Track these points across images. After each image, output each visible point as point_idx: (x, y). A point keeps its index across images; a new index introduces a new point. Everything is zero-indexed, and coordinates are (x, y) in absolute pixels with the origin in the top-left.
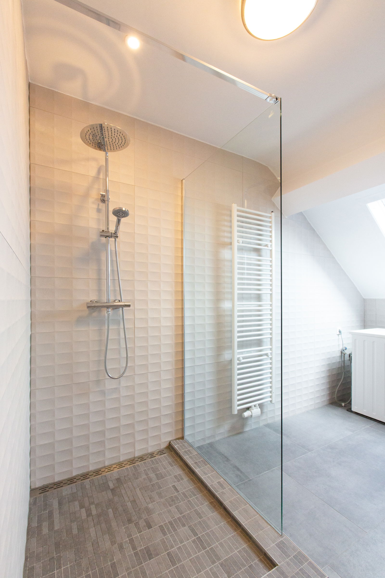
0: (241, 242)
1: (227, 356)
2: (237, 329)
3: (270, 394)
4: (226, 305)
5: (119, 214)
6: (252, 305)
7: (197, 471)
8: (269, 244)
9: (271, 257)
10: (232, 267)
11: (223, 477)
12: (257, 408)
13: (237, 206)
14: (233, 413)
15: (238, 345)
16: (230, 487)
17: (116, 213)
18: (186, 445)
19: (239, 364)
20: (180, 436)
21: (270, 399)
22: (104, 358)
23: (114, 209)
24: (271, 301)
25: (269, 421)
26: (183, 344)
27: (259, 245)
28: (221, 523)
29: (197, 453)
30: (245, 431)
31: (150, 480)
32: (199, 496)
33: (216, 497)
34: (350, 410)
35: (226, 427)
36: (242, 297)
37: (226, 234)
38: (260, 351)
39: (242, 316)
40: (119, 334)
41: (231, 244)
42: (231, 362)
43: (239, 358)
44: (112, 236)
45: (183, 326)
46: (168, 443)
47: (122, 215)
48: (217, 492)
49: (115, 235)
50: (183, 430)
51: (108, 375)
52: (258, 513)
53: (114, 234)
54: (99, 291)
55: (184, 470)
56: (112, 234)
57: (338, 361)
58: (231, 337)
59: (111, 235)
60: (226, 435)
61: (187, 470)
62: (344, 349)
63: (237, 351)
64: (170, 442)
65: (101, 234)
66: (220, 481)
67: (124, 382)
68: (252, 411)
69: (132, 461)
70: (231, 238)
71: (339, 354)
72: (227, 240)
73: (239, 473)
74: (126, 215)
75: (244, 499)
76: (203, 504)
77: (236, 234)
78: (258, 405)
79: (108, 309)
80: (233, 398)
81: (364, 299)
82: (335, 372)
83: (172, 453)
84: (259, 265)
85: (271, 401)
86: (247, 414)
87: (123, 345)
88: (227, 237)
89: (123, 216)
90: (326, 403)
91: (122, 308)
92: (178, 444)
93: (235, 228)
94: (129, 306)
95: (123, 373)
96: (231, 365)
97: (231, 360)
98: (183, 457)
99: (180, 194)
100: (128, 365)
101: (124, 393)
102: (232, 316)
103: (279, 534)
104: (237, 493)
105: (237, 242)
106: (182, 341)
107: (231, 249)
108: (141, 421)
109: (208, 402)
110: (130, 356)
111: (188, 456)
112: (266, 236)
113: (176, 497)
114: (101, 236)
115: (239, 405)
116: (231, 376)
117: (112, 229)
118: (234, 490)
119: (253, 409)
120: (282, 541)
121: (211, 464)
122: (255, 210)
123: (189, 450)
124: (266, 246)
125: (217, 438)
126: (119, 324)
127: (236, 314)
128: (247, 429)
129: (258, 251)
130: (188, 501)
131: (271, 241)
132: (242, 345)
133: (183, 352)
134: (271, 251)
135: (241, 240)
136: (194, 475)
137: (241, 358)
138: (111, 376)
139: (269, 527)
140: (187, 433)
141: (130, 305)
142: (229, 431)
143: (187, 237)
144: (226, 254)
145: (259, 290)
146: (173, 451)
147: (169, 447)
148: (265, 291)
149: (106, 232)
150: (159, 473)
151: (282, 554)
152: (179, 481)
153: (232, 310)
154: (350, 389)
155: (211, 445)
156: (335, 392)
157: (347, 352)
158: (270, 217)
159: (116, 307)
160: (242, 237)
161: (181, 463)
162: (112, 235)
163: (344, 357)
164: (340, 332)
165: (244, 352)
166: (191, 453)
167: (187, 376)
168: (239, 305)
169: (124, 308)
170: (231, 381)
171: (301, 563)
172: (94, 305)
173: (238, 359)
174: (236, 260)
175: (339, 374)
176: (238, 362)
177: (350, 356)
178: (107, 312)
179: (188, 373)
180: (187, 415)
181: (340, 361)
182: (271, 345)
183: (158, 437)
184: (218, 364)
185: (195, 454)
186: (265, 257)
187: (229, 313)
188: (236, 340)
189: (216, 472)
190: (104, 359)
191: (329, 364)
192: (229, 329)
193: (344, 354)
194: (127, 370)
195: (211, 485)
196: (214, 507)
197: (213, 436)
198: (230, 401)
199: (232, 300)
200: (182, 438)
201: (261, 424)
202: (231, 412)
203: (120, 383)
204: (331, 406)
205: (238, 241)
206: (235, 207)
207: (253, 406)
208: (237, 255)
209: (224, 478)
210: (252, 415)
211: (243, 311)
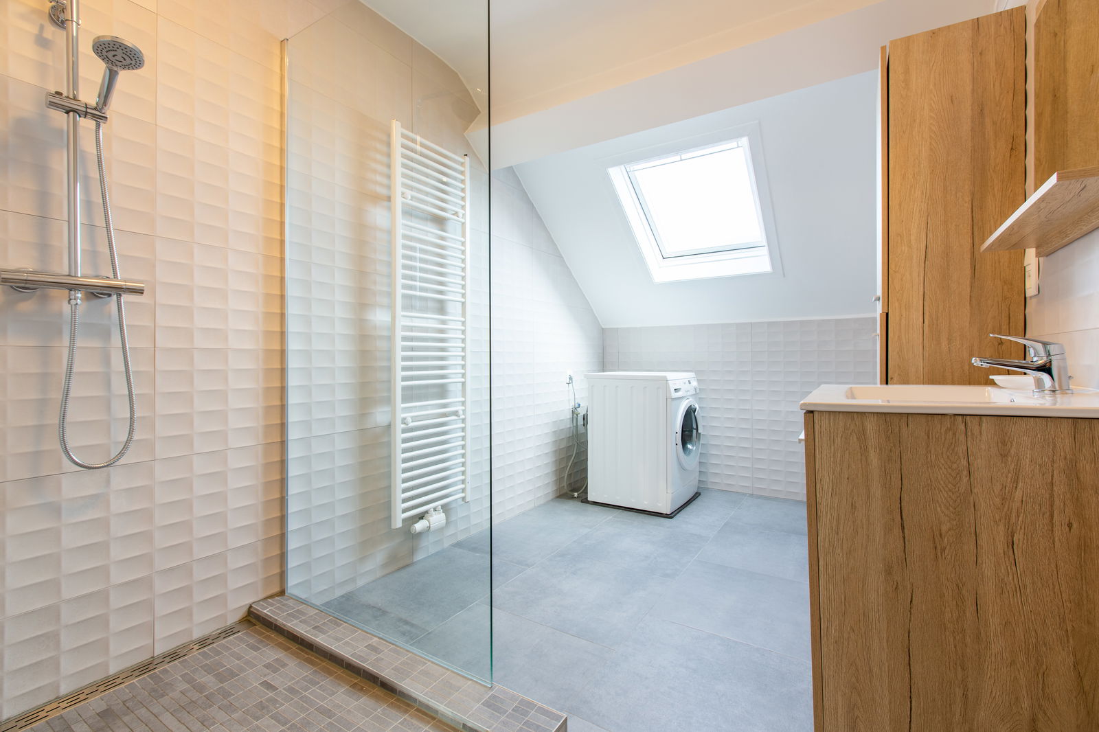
0: (410, 198)
1: (380, 416)
2: (400, 364)
3: (463, 486)
4: (379, 317)
5: (114, 56)
6: (429, 320)
7: (321, 639)
8: (461, 212)
9: (464, 235)
10: (391, 243)
11: (377, 635)
12: (440, 513)
13: (402, 127)
14: (393, 527)
15: (402, 395)
16: (392, 646)
17: (106, 50)
18: (291, 603)
19: (404, 431)
20: (276, 589)
21: (463, 495)
22: (56, 421)
23: (99, 37)
24: (464, 314)
25: (461, 537)
26: (283, 390)
27: (443, 209)
28: (376, 710)
29: (317, 611)
30: (415, 560)
31: (200, 688)
32: (326, 682)
33: (364, 671)
34: (585, 501)
35: (379, 557)
36: (410, 303)
37: (379, 178)
38: (445, 406)
39: (411, 339)
40: (107, 360)
41: (389, 199)
42: (388, 428)
43: (405, 419)
44: (86, 112)
45: (283, 353)
46: (246, 609)
47: (122, 60)
48: (365, 661)
49: (98, 114)
50: (282, 576)
51: (71, 457)
52: (447, 669)
53: (95, 109)
54: (44, 248)
55: (286, 649)
56: (87, 108)
57: (569, 426)
58: (389, 381)
59: (84, 109)
60: (379, 574)
61: (294, 647)
62: (577, 406)
63: (400, 405)
64: (251, 607)
65: (52, 100)
66: (370, 643)
67: (119, 479)
68: (431, 519)
69: (145, 668)
70: (389, 187)
71: (569, 415)
72: (382, 191)
73: (407, 628)
74: (133, 62)
75: (421, 657)
76: (337, 693)
77: (398, 180)
78: (440, 507)
79: (73, 293)
80: (392, 499)
81: (603, 329)
82: (564, 445)
83: (257, 627)
84: (442, 247)
85: (464, 498)
86: (419, 526)
87: (119, 386)
88: (381, 185)
89: (124, 63)
90: (551, 497)
91: (119, 296)
92: (272, 605)
93: (398, 170)
94: (140, 292)
95: (121, 454)
96: (390, 435)
97: (389, 426)
98: (285, 625)
99: (277, 88)
100: (135, 437)
101: (118, 505)
102: (390, 339)
103: (486, 687)
104: (408, 651)
105: (401, 196)
106: (282, 383)
107: (389, 209)
108: (173, 569)
109: (340, 511)
110: (142, 415)
111: (295, 621)
112: (455, 195)
113: (271, 700)
114: (52, 105)
115: (404, 511)
116: (389, 457)
117: (89, 96)
118: (401, 648)
119: (431, 516)
120: (492, 694)
121: (349, 622)
122: (437, 145)
123: (298, 611)
124: (456, 214)
125: (361, 583)
126: (107, 335)
127: (399, 333)
128: (419, 556)
129: (440, 221)
130: (301, 698)
131: (463, 207)
132: (411, 394)
133: (283, 409)
134: (463, 224)
135: (409, 193)
136: (312, 651)
137: (409, 420)
138: (79, 462)
139: (470, 682)
140: (293, 581)
141: (143, 290)
142: (385, 565)
143: (293, 165)
144: (378, 216)
145: (441, 292)
146: (258, 623)
147: (249, 618)
148: (452, 297)
149: (68, 97)
150: (223, 671)
151: (493, 714)
152: (275, 670)
153: (392, 327)
154: (585, 470)
155: (348, 597)
156: (564, 477)
157: (581, 412)
158: (462, 164)
159: (97, 293)
160: (412, 188)
161: (281, 639)
162: (89, 110)
163: (577, 419)
164: (571, 378)
165: (416, 407)
166: (303, 613)
167: (292, 459)
168: (404, 319)
169: (125, 298)
170: (389, 465)
171: (525, 713)
172: (25, 278)
173: (404, 421)
174: (400, 231)
175: (569, 448)
176: (403, 426)
177: (585, 418)
178: (70, 299)
179: (294, 452)
180: (293, 544)
181: (571, 426)
182: (464, 395)
183: (220, 600)
184: (363, 431)
185: (315, 614)
186: (453, 233)
187: (385, 333)
188: (400, 384)
189: (362, 630)
190: (58, 422)
191: (555, 432)
192: (385, 364)
193: (577, 415)
194: (132, 447)
195: (351, 655)
196: (361, 689)
197: (353, 580)
198: (388, 506)
199: (391, 307)
200: (282, 593)
201: (446, 544)
202: (390, 525)
203: (108, 482)
204: (558, 499)
205: (403, 194)
206: (397, 129)
207: (432, 510)
208: (400, 220)
209: (381, 636)
210: (430, 527)
211: (411, 329)
